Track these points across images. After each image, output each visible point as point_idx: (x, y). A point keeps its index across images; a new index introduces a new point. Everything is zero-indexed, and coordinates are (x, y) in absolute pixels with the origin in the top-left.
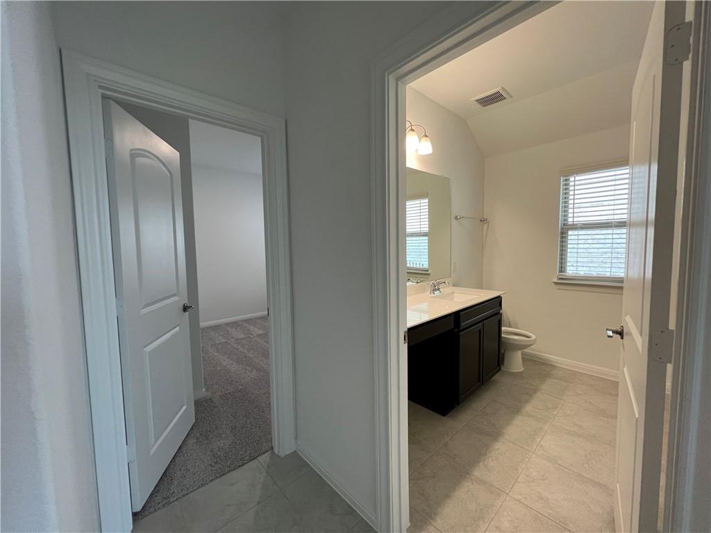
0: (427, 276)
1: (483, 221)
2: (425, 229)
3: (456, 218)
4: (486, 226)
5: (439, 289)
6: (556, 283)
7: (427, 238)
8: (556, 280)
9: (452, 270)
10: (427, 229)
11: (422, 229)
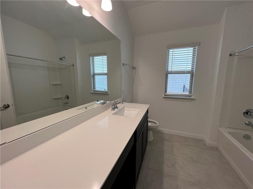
0: (107, 95)
1: (134, 68)
2: (106, 71)
3: (123, 65)
4: (134, 71)
5: (117, 107)
6: (164, 97)
7: (106, 76)
8: (164, 96)
9: (122, 93)
10: (107, 71)
11: (104, 71)
